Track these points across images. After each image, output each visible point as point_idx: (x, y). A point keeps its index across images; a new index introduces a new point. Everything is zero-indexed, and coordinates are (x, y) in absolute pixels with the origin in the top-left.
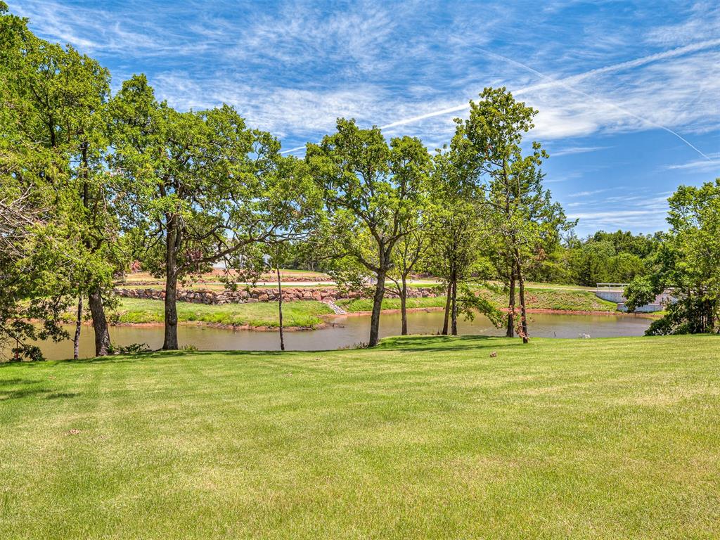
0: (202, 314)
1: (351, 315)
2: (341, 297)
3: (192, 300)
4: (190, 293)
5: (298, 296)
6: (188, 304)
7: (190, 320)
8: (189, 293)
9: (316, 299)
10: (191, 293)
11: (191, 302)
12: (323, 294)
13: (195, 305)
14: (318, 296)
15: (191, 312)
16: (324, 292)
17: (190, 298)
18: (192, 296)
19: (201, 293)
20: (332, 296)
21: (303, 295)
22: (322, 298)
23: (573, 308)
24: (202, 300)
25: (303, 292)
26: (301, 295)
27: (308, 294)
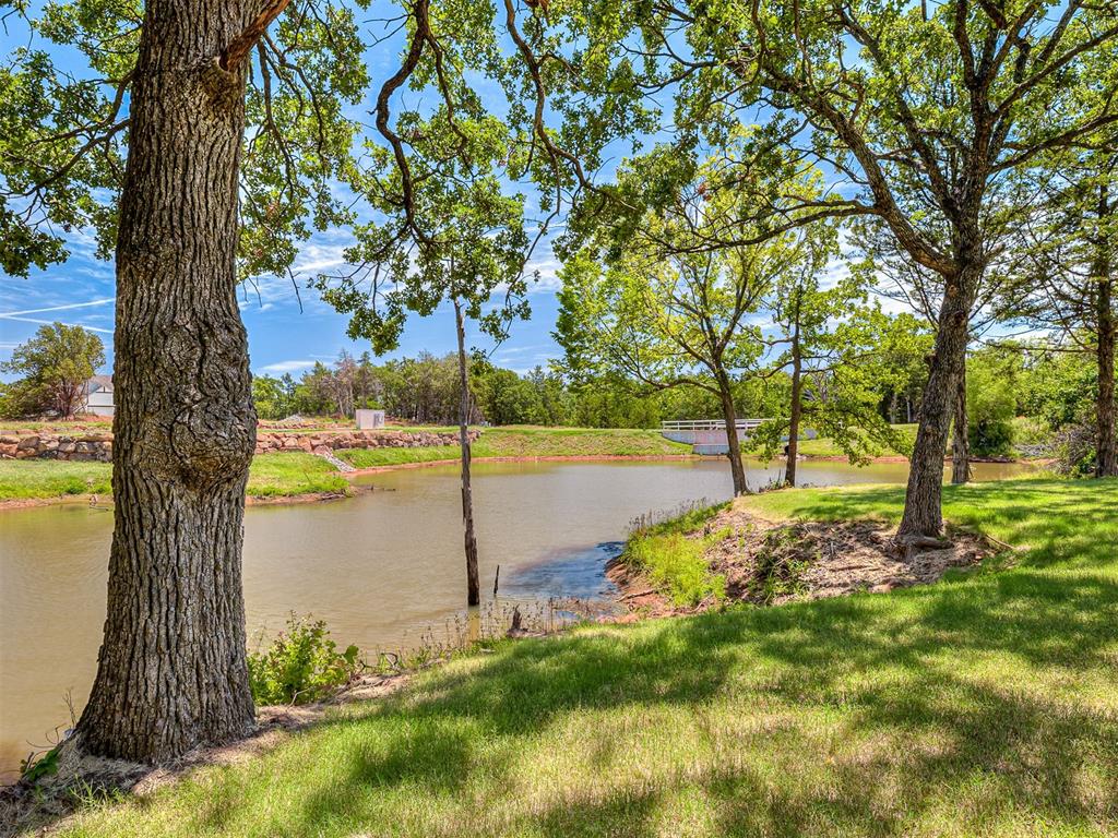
0: (97, 481)
1: (363, 472)
2: (341, 447)
3: (69, 456)
4: (67, 442)
5: (275, 446)
6: (62, 464)
7: (70, 492)
8: (63, 442)
9: (304, 450)
10: (69, 442)
11: (67, 459)
12: (315, 442)
13: (82, 464)
14: (306, 444)
15: (74, 478)
16: (316, 438)
17: (65, 453)
18: (71, 447)
19: (90, 441)
20: (328, 444)
21: (283, 443)
22: (313, 448)
23: (641, 452)
24: (93, 454)
25: (284, 439)
26: (279, 443)
27: (291, 442)
